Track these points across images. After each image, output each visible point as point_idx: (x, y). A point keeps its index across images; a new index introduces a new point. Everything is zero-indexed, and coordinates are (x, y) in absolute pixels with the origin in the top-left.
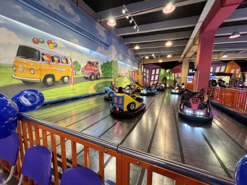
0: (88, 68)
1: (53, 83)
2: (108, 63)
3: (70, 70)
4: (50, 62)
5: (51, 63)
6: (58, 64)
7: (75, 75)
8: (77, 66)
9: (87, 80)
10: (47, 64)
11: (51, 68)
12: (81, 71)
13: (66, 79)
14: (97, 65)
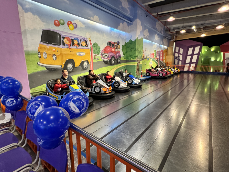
0: (108, 50)
1: (73, 69)
2: (131, 42)
3: (90, 53)
4: (70, 45)
5: (71, 47)
6: (78, 48)
7: (95, 59)
8: (96, 49)
9: (106, 65)
10: (67, 48)
11: (71, 53)
12: (100, 54)
13: (85, 64)
14: (118, 46)
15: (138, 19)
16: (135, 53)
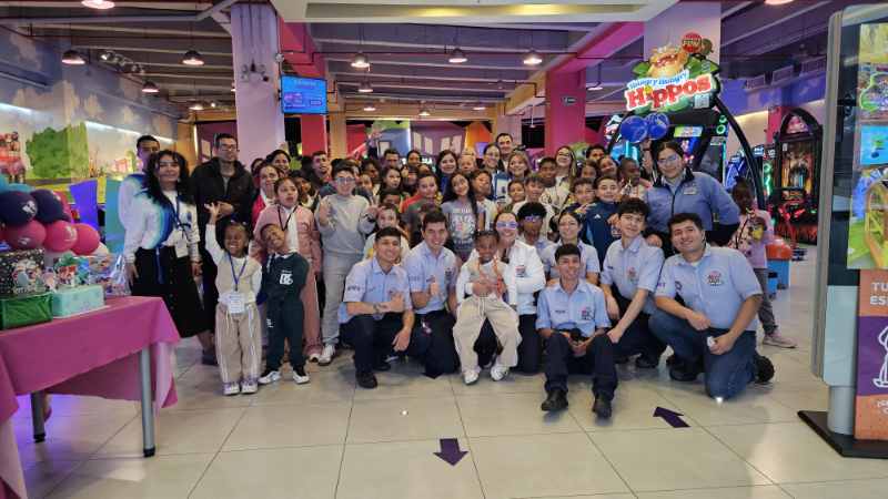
2: (50, 134)
14: (16, 143)
15: (65, 82)
16: (67, 162)
